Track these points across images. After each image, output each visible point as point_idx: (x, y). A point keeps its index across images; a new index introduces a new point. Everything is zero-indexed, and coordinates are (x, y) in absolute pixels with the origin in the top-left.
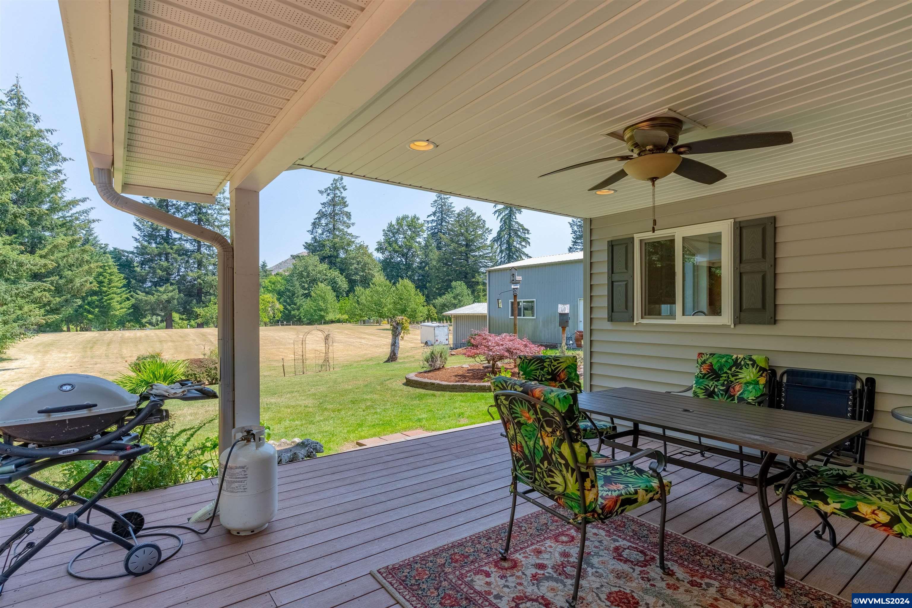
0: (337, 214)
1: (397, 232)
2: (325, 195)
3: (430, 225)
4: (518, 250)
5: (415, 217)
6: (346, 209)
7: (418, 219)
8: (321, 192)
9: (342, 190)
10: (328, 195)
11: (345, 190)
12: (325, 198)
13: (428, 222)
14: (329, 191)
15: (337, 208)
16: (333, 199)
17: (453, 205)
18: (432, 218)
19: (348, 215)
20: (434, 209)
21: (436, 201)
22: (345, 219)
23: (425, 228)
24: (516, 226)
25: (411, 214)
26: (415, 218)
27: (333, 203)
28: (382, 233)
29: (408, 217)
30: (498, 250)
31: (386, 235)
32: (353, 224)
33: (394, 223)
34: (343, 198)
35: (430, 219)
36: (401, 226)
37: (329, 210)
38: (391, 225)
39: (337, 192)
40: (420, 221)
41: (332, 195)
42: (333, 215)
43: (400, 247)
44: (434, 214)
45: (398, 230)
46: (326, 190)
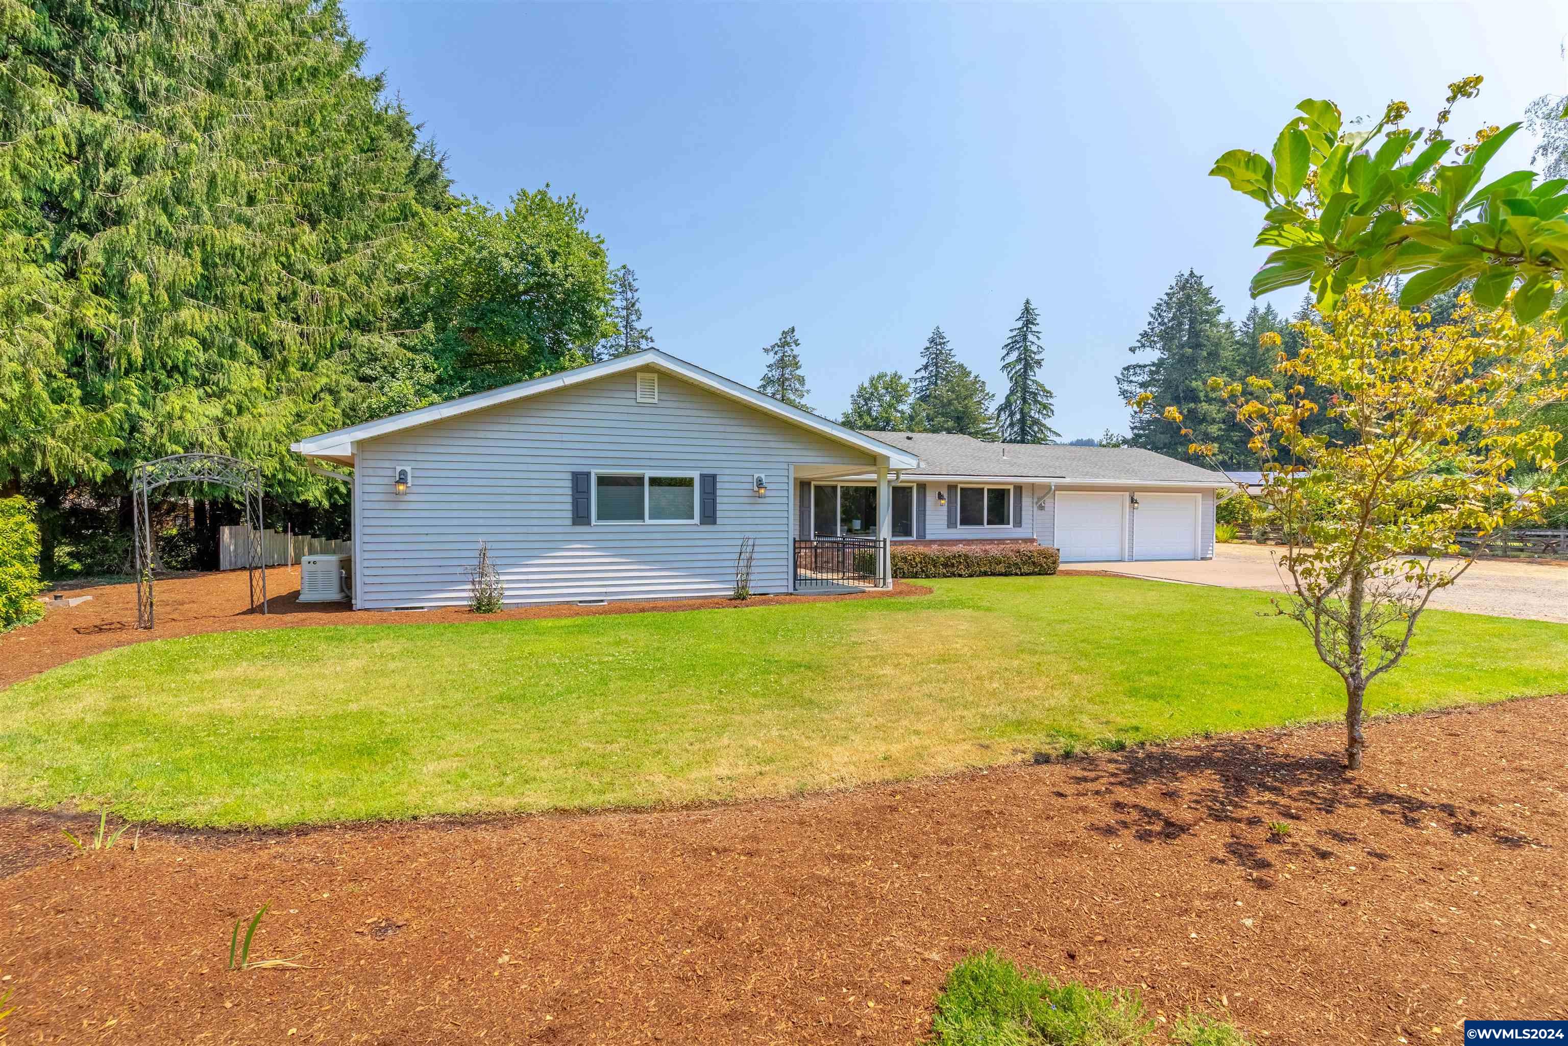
0: (787, 379)
1: (869, 399)
2: (772, 354)
3: (919, 384)
4: (1036, 422)
5: (896, 375)
6: (798, 372)
7: (900, 377)
8: (766, 351)
9: (794, 346)
10: (776, 353)
11: (797, 345)
12: (771, 359)
13: (916, 380)
14: (776, 349)
15: (787, 371)
16: (782, 359)
17: (953, 353)
18: (923, 373)
19: (802, 380)
20: (924, 361)
21: (927, 348)
22: (798, 386)
23: (910, 390)
24: (1033, 388)
25: (890, 372)
26: (896, 377)
27: (782, 364)
28: (850, 400)
29: (886, 375)
30: (1008, 422)
31: (855, 402)
32: (808, 391)
33: (866, 384)
34: (795, 357)
35: (919, 375)
36: (876, 389)
37: (776, 374)
38: (862, 388)
39: (787, 348)
40: (902, 381)
41: (780, 354)
42: (782, 381)
43: (873, 420)
44: (926, 367)
45: (872, 394)
46: (773, 347)
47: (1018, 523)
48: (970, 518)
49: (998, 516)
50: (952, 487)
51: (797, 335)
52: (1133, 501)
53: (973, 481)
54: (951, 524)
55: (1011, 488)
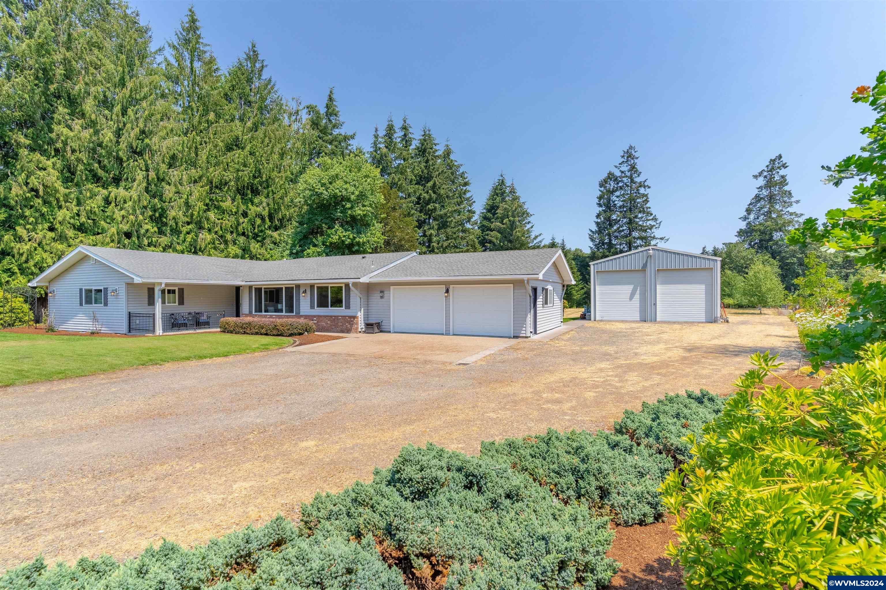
47: (348, 307)
48: (323, 303)
49: (337, 302)
50: (312, 286)
51: (784, 160)
52: (447, 291)
53: (322, 282)
54: (312, 307)
55: (343, 285)
